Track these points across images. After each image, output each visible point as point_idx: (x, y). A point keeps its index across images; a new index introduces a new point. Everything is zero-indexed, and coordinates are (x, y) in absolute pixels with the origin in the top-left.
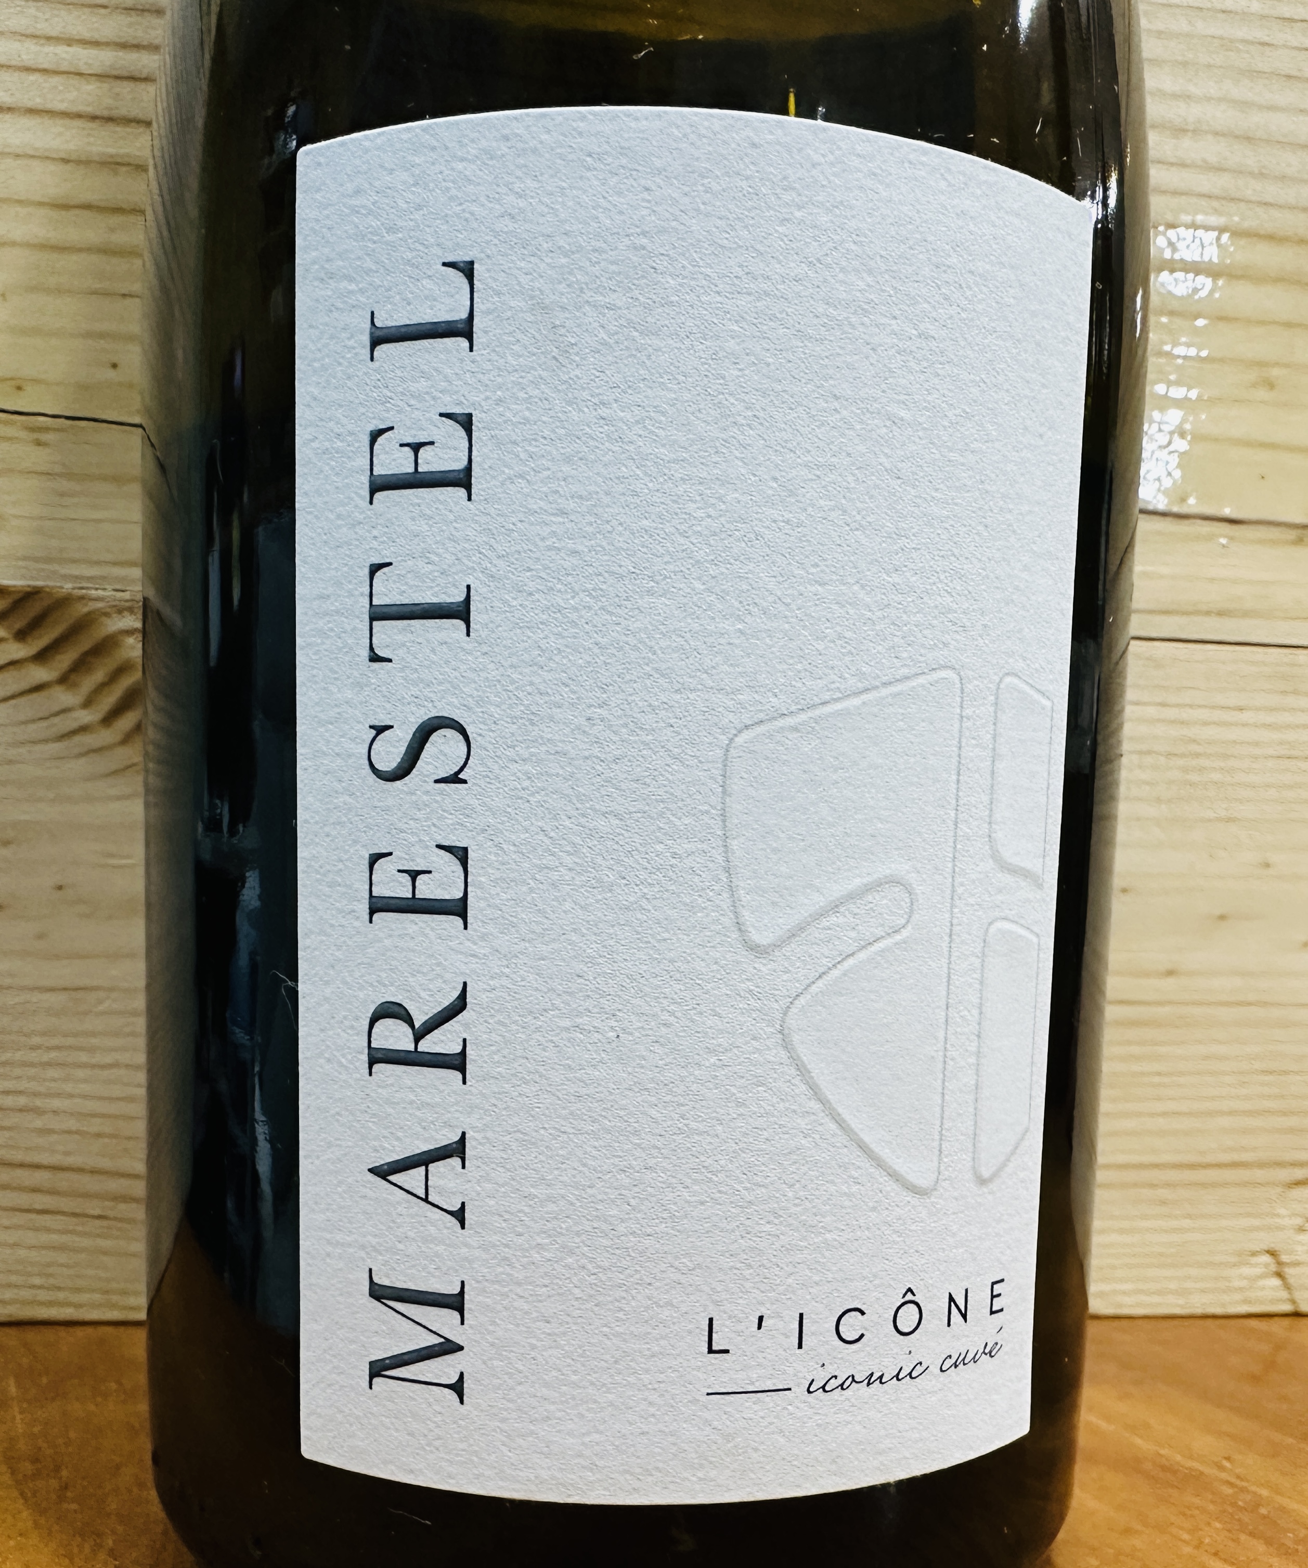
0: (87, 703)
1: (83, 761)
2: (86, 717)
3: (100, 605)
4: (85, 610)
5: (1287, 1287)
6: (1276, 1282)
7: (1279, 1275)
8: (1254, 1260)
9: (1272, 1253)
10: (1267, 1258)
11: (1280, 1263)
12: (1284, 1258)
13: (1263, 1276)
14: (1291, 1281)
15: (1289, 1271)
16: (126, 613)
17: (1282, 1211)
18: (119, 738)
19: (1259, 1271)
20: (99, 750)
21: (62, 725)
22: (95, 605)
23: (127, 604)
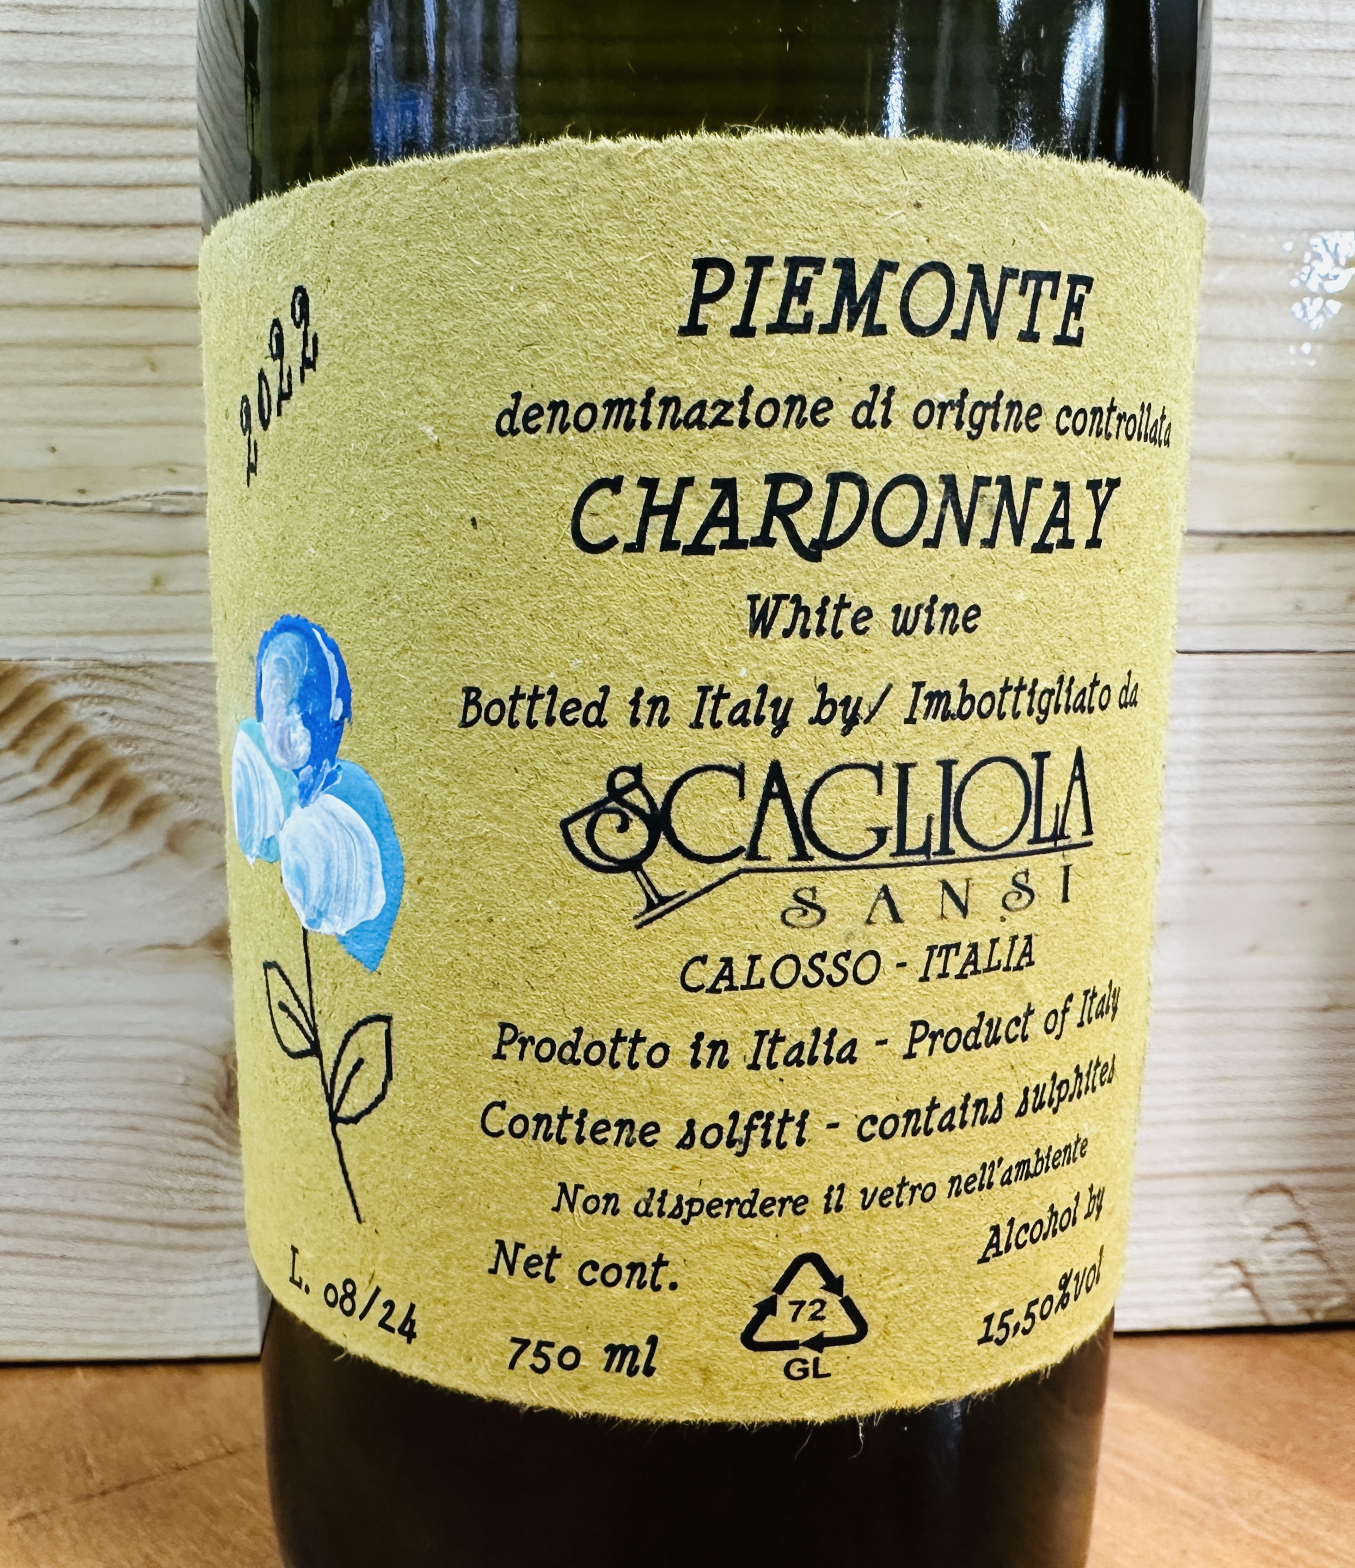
0: (38, 766)
1: (33, 821)
2: (35, 780)
3: (44, 675)
4: (33, 680)
5: (1256, 1298)
6: (1244, 1293)
7: (1247, 1286)
8: (1219, 1271)
9: (1237, 1263)
10: (1234, 1271)
11: (1247, 1274)
12: (1252, 1269)
13: (1233, 1288)
14: (1258, 1291)
15: (1257, 1282)
16: (70, 680)
17: (1247, 1221)
18: (68, 798)
19: (1228, 1282)
20: (50, 810)
21: (14, 787)
22: (38, 676)
23: (71, 672)
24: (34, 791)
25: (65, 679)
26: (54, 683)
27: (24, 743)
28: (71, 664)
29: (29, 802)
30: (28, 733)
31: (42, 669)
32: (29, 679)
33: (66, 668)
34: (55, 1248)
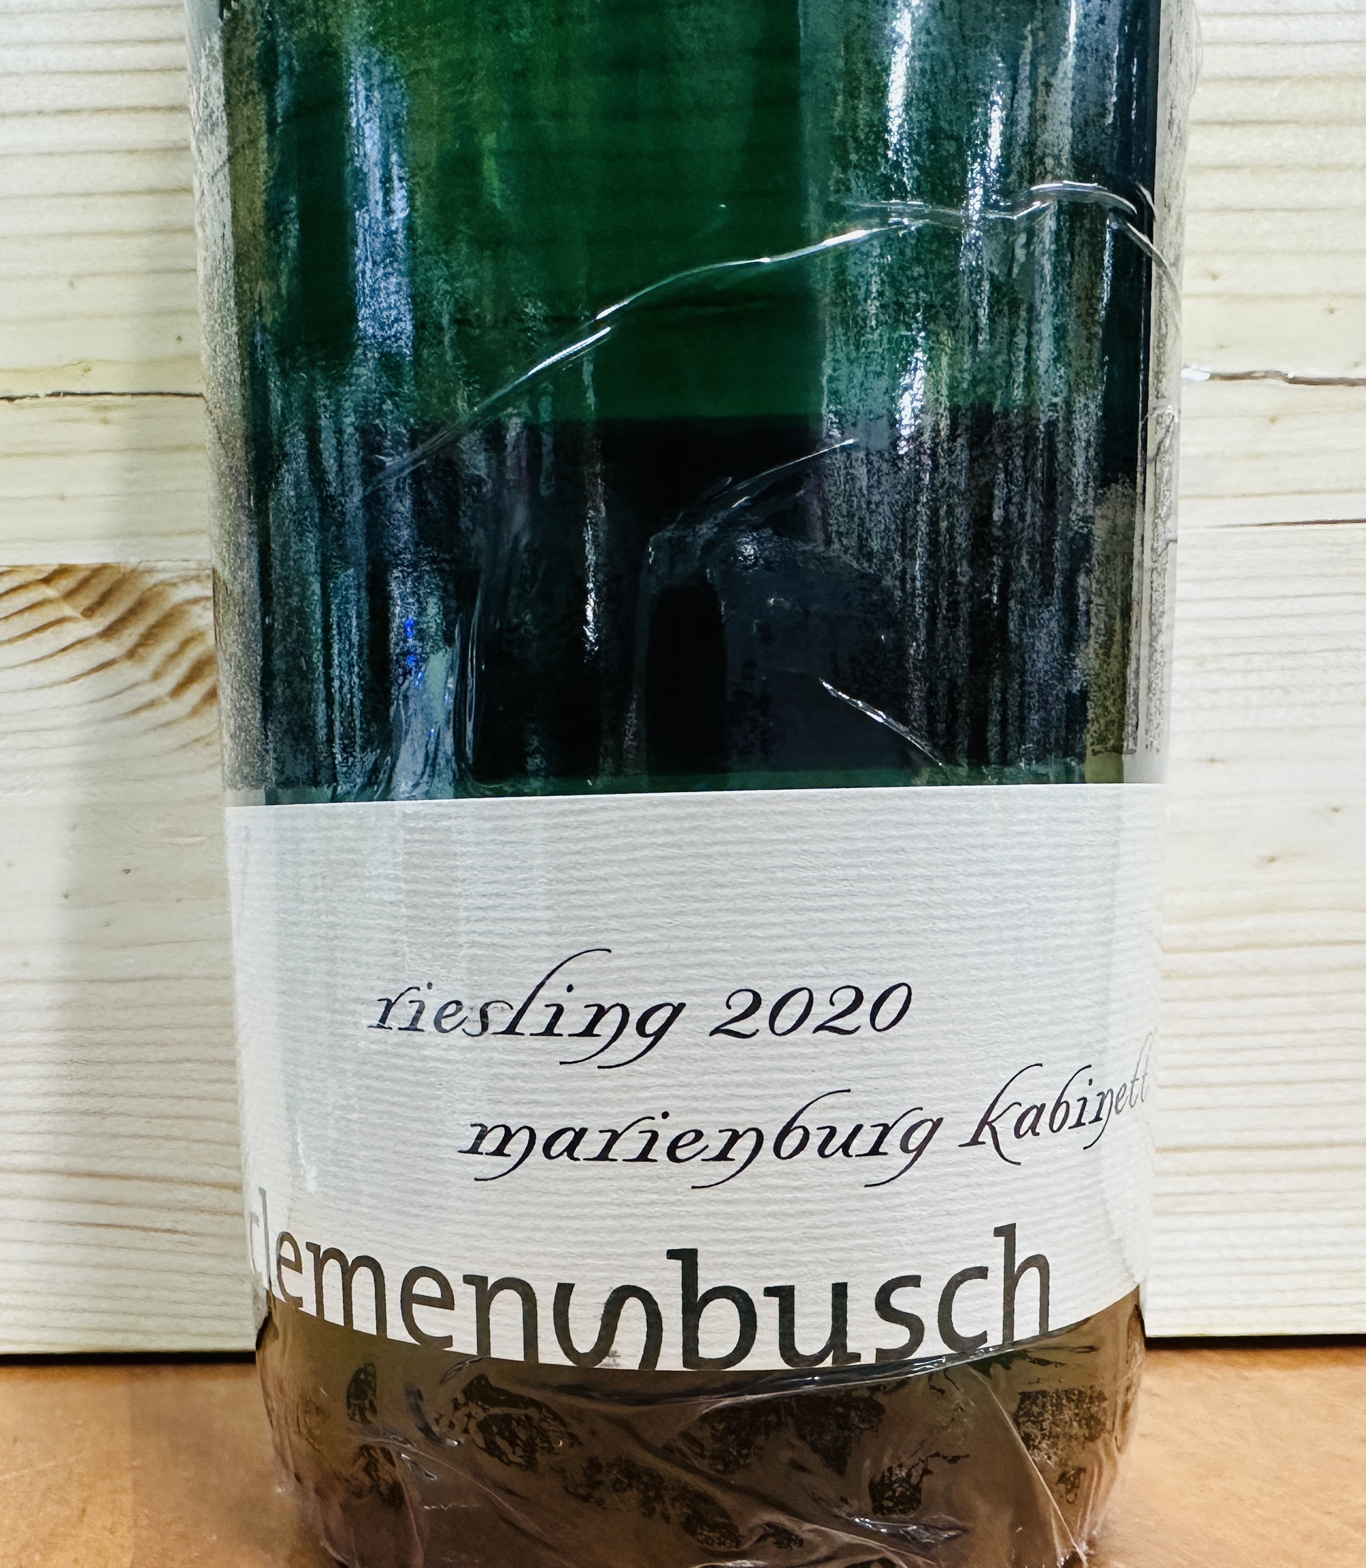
0: (156, 676)
1: (152, 736)
2: (153, 691)
3: (164, 576)
16: (191, 582)
18: (188, 709)
20: (167, 724)
21: (130, 701)
22: (161, 576)
23: (194, 573)
24: (151, 704)
25: (186, 580)
26: (174, 585)
27: (140, 650)
28: (193, 565)
29: (145, 715)
30: (148, 638)
31: (164, 570)
32: (151, 580)
33: (187, 569)
34: (165, 1220)
